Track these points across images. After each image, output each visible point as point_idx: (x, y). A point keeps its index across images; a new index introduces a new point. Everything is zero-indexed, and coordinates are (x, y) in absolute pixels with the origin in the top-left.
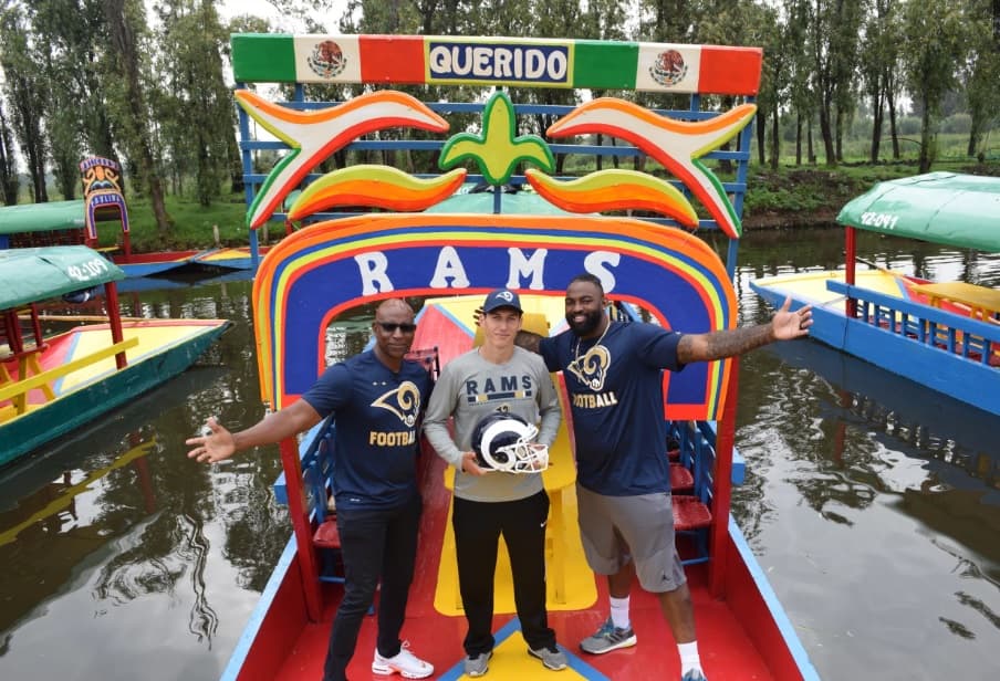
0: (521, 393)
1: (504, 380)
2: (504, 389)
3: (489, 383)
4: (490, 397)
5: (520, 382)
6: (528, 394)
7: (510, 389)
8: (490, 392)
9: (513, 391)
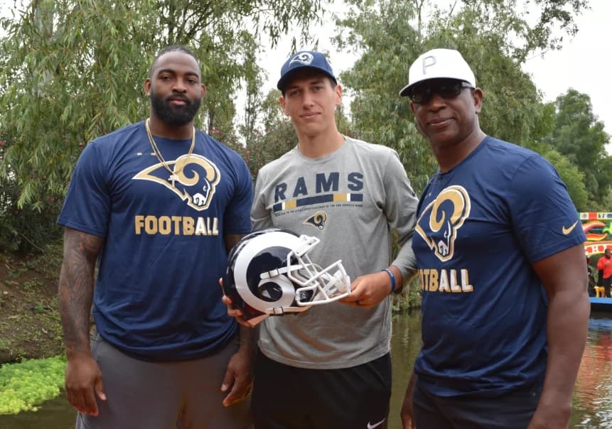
0: (344, 194)
1: (320, 178)
2: (318, 190)
3: (301, 182)
4: (299, 203)
5: (343, 181)
6: (356, 198)
7: (327, 189)
8: (301, 196)
9: (331, 192)
